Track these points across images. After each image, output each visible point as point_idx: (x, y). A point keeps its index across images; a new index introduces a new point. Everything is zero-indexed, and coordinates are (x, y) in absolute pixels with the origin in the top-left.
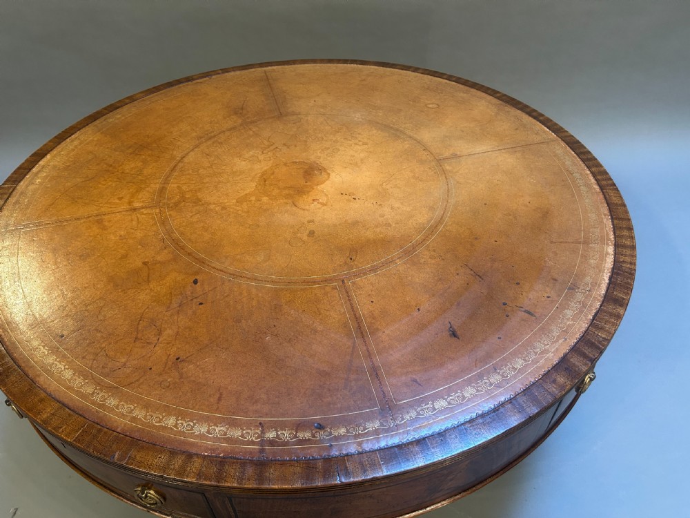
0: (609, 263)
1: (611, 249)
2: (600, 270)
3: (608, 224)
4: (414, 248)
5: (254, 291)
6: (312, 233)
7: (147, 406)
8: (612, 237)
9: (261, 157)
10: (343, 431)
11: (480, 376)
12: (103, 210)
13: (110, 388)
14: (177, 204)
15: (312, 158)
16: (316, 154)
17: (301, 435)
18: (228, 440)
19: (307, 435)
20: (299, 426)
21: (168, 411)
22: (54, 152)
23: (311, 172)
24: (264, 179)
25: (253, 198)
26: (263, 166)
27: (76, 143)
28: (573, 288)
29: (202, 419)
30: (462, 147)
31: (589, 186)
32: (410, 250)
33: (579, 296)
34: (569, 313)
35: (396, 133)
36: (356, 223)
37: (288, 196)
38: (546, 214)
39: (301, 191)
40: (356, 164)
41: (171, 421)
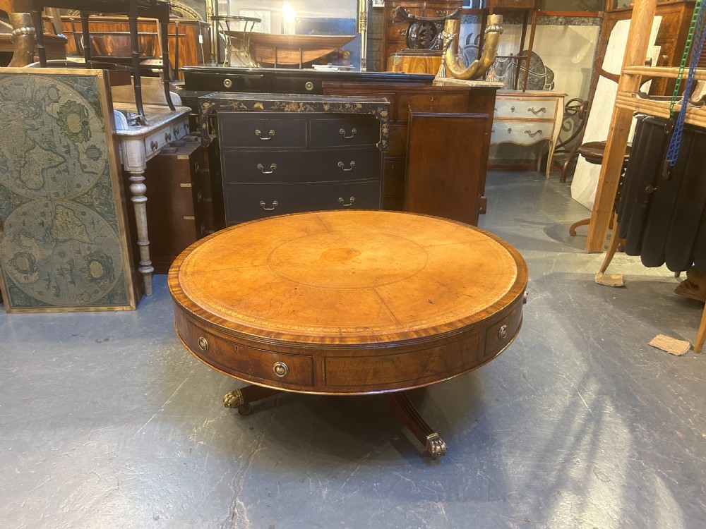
0: (514, 280)
1: (515, 277)
2: (508, 283)
3: (515, 269)
4: (410, 277)
5: (327, 291)
6: (354, 273)
7: (283, 324)
8: (516, 273)
9: (321, 247)
10: (378, 329)
11: (444, 314)
12: (238, 266)
13: (262, 319)
14: (278, 264)
15: (351, 247)
16: (351, 245)
17: (358, 330)
18: (324, 332)
19: (362, 330)
20: (356, 328)
21: (293, 325)
22: (201, 246)
23: (350, 252)
24: (324, 255)
25: (320, 262)
26: (323, 249)
27: (212, 243)
28: (493, 288)
29: (310, 327)
30: (435, 242)
31: (506, 256)
32: (407, 278)
33: (495, 291)
34: (490, 296)
35: (397, 238)
36: (378, 269)
37: (339, 260)
38: (481, 265)
39: (345, 259)
40: (375, 249)
41: (296, 328)
